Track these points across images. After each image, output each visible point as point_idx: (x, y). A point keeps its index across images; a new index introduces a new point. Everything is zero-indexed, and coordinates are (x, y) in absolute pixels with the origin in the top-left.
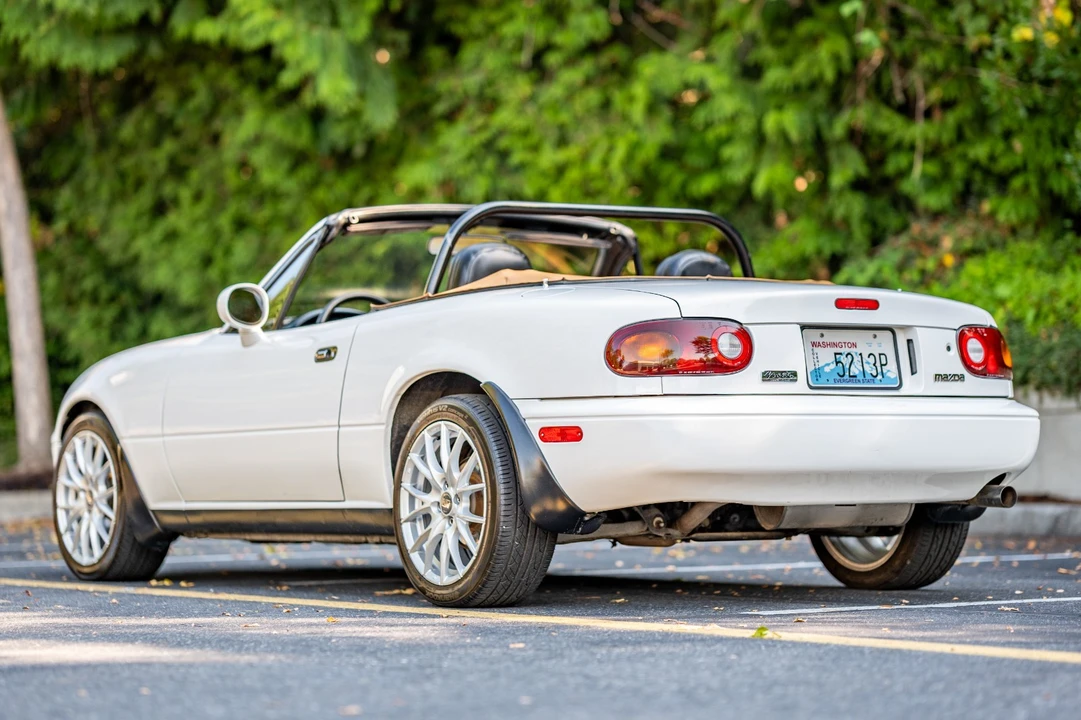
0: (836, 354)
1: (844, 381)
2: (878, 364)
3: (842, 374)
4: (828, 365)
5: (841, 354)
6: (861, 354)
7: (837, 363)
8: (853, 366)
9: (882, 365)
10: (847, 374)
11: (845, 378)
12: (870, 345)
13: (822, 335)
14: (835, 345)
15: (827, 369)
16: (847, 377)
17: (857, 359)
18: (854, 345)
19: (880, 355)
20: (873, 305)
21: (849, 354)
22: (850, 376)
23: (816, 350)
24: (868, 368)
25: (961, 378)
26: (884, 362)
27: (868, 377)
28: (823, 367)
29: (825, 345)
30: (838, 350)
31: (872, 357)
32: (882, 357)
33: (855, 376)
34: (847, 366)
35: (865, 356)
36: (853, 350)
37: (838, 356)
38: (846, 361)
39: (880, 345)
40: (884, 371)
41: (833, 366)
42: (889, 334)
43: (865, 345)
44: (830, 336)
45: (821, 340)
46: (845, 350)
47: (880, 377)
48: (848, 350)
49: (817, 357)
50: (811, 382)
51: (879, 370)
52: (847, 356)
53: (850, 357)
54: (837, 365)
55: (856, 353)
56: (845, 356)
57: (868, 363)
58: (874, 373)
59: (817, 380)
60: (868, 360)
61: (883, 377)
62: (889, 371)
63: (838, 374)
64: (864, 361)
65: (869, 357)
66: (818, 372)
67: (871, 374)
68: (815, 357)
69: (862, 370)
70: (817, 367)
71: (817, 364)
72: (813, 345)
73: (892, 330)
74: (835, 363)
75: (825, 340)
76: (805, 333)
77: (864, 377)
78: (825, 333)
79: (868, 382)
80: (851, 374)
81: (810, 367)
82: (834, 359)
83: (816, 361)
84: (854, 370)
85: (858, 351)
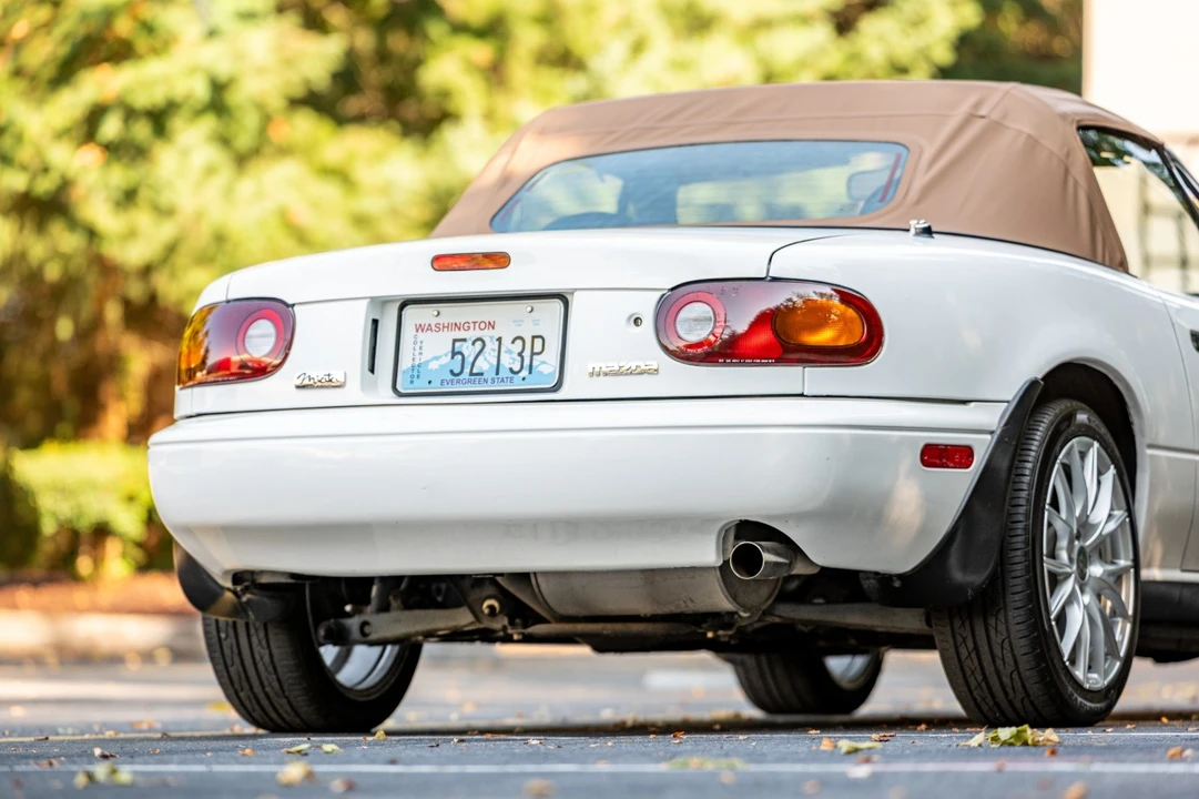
0: (455, 341)
1: (458, 382)
2: (527, 354)
3: (457, 371)
4: (437, 358)
5: (465, 340)
6: (499, 339)
7: (454, 354)
8: (481, 358)
9: (533, 354)
10: (467, 370)
11: (461, 377)
12: (518, 322)
13: (435, 313)
14: (457, 327)
15: (434, 365)
16: (466, 374)
17: (491, 346)
18: (492, 325)
19: (534, 337)
20: (498, 260)
21: (480, 339)
22: (471, 374)
23: (421, 335)
24: (506, 361)
26: (538, 348)
27: (504, 373)
28: (427, 362)
29: (439, 328)
30: (461, 334)
31: (519, 342)
32: (538, 342)
33: (482, 374)
34: (471, 359)
35: (506, 342)
36: (486, 334)
37: (457, 344)
38: (469, 350)
39: (536, 322)
40: (535, 364)
41: (445, 359)
42: (558, 305)
43: (509, 321)
44: (451, 313)
45: (434, 321)
46: (471, 334)
47: (525, 373)
48: (478, 334)
49: (421, 348)
50: (398, 387)
51: (527, 362)
52: (473, 343)
53: (479, 344)
54: (453, 358)
55: (492, 338)
56: (470, 343)
57: (510, 352)
58: (516, 367)
59: (412, 382)
60: (512, 347)
61: (530, 373)
62: (544, 363)
63: (452, 372)
64: (503, 349)
65: (513, 342)
66: (416, 370)
67: (511, 370)
68: (417, 347)
69: (495, 363)
70: (417, 362)
71: (417, 357)
72: (419, 328)
73: (562, 297)
74: (450, 355)
75: (441, 320)
76: (408, 311)
77: (497, 373)
78: (444, 308)
79: (503, 380)
80: (475, 371)
81: (405, 364)
82: (450, 349)
83: (417, 353)
84: (482, 365)
85: (496, 333)
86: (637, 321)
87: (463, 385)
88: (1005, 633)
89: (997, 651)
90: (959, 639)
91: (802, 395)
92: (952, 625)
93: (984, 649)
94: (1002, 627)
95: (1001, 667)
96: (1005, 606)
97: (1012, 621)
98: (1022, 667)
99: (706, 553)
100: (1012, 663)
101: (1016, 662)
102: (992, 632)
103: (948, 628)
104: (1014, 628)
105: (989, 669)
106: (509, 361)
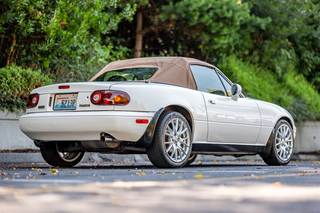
0: (63, 101)
2: (72, 103)
4: (60, 104)
5: (64, 101)
6: (69, 101)
7: (62, 103)
9: (73, 103)
12: (72, 98)
13: (60, 96)
14: (63, 98)
15: (59, 105)
16: (63, 107)
17: (68, 102)
18: (68, 98)
20: (68, 87)
21: (66, 101)
22: (64, 106)
25: (89, 106)
27: (69, 106)
29: (61, 99)
31: (72, 101)
32: (74, 101)
33: (66, 107)
35: (70, 101)
36: (67, 100)
38: (64, 102)
39: (74, 98)
41: (61, 104)
43: (70, 98)
44: (62, 96)
45: (60, 97)
47: (72, 106)
49: (58, 102)
50: (54, 109)
51: (72, 105)
57: (70, 103)
59: (56, 108)
62: (75, 105)
66: (57, 106)
71: (57, 104)
72: (58, 99)
73: (77, 93)
76: (56, 96)
79: (69, 108)
81: (55, 105)
84: (66, 105)
85: (68, 100)
86: (88, 98)
87: (63, 108)
91: (114, 110)
99: (98, 138)
106: (70, 104)
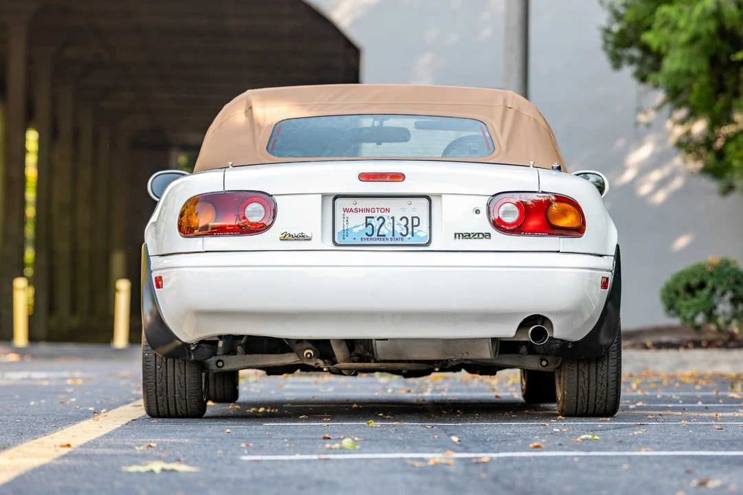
0: (367, 218)
1: (371, 239)
2: (410, 226)
3: (370, 233)
4: (357, 226)
5: (373, 217)
6: (393, 218)
7: (367, 224)
8: (383, 227)
9: (413, 226)
10: (376, 233)
11: (373, 237)
12: (403, 210)
13: (356, 203)
14: (368, 210)
15: (356, 230)
16: (375, 235)
17: (388, 221)
18: (388, 210)
19: (413, 218)
20: (398, 177)
21: (381, 217)
22: (378, 235)
23: (347, 214)
24: (398, 229)
25: (487, 236)
26: (416, 223)
27: (397, 235)
28: (352, 228)
29: (357, 211)
30: (370, 214)
31: (404, 220)
32: (416, 220)
33: (385, 236)
34: (377, 228)
35: (397, 220)
36: (385, 215)
37: (368, 220)
38: (376, 224)
39: (414, 210)
40: (415, 231)
41: (363, 227)
42: (425, 201)
43: (398, 209)
44: (362, 203)
45: (354, 207)
46: (376, 215)
47: (409, 236)
48: (380, 214)
49: (347, 221)
50: (336, 240)
51: (410, 230)
52: (378, 219)
53: (381, 220)
54: (366, 227)
55: (388, 217)
56: (376, 219)
57: (400, 225)
58: (404, 233)
59: (344, 239)
60: (400, 222)
61: (413, 236)
62: (420, 231)
63: (367, 234)
64: (395, 223)
65: (401, 219)
66: (346, 232)
67: (401, 234)
68: (345, 220)
69: (392, 230)
70: (346, 228)
71: (346, 226)
72: (345, 210)
73: (427, 197)
74: (365, 225)
75: (358, 206)
76: (338, 201)
77: (393, 236)
78: (358, 200)
79: (397, 239)
80: (380, 234)
81: (339, 228)
82: (365, 222)
83: (345, 223)
84: (383, 231)
85: (391, 215)
87: (373, 239)
88: (606, 371)
89: (600, 380)
90: (581, 373)
91: (558, 252)
92: (578, 366)
93: (593, 378)
94: (605, 368)
95: (599, 388)
96: (608, 357)
97: (611, 365)
98: (610, 387)
99: (511, 331)
100: (605, 386)
101: (607, 385)
102: (599, 370)
103: (576, 368)
104: (611, 368)
105: (592, 388)
106: (400, 229)
